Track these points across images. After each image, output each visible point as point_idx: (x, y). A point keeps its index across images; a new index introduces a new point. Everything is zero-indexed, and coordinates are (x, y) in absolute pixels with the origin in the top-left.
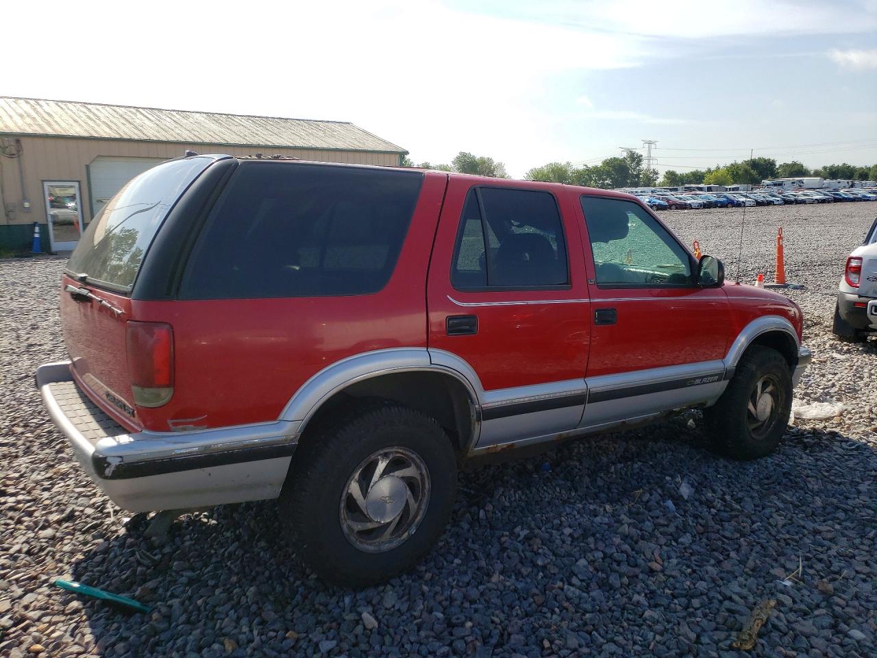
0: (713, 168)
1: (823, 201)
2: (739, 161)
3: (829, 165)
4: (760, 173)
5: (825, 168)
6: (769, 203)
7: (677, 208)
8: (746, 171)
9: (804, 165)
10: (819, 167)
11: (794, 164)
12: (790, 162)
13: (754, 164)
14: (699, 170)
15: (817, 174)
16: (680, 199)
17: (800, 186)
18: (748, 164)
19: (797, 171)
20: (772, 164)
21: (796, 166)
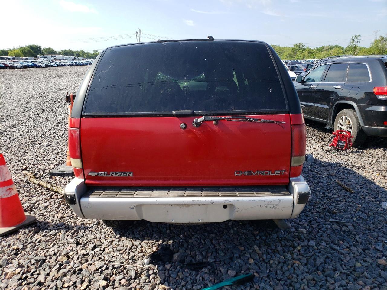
0: (12, 48)
1: (72, 65)
2: (24, 46)
3: (63, 50)
4: (35, 52)
5: (62, 51)
6: (52, 66)
7: (10, 68)
8: (29, 50)
9: (54, 49)
10: (60, 51)
11: (49, 49)
12: (47, 48)
13: (32, 47)
14: (5, 49)
15: (59, 53)
16: (10, 63)
17: (55, 58)
18: (28, 48)
19: (51, 52)
20: (40, 48)
21: (50, 50)
